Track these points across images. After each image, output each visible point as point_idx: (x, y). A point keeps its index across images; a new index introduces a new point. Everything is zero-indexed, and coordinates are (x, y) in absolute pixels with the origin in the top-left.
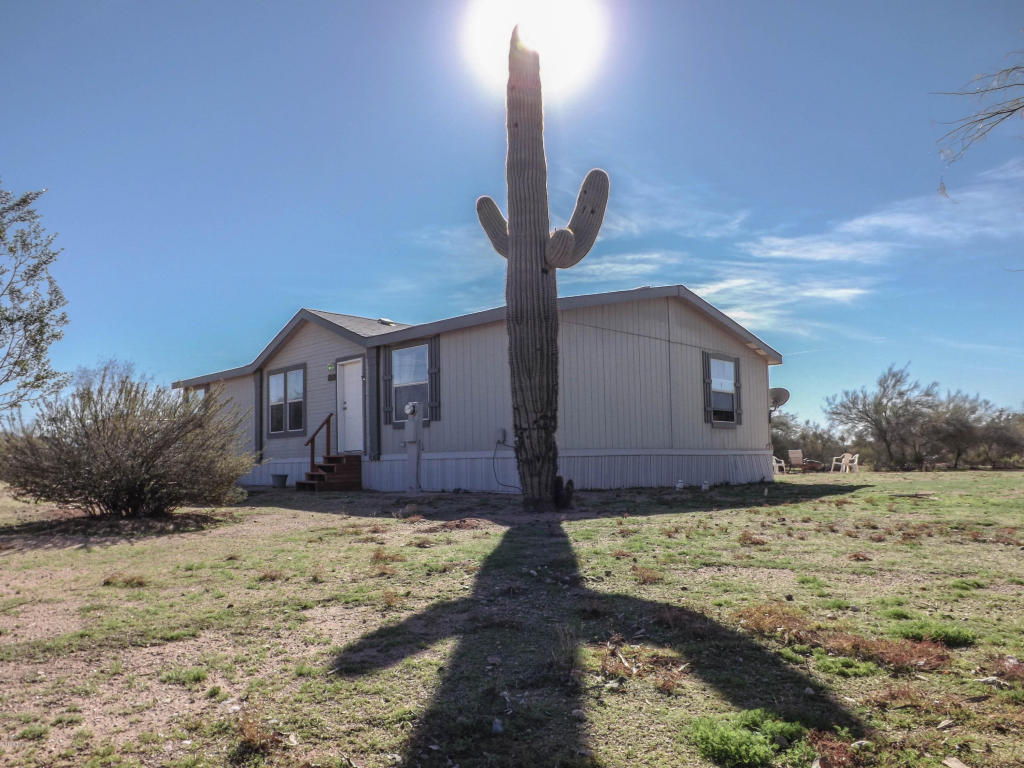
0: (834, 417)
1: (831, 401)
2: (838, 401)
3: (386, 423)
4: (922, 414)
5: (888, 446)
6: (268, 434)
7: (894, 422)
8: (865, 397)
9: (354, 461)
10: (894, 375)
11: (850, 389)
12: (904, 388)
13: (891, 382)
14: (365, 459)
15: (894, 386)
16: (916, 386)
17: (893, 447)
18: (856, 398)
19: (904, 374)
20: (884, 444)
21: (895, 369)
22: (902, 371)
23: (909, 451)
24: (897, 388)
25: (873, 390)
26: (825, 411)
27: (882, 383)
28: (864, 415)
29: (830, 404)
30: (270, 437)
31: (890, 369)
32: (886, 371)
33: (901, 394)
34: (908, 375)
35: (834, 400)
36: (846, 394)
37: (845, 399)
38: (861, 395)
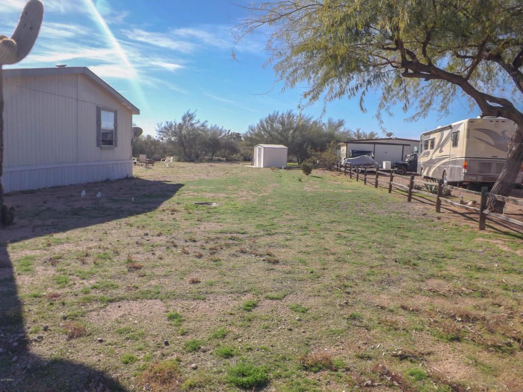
0: (161, 133)
1: (160, 125)
2: (163, 126)
4: (199, 134)
5: (185, 149)
7: (188, 137)
8: (176, 125)
10: (189, 115)
11: (169, 121)
12: (193, 122)
13: (188, 119)
15: (189, 121)
16: (198, 122)
17: (187, 150)
18: (172, 125)
19: (194, 116)
20: (183, 148)
21: (190, 113)
22: (193, 114)
23: (193, 151)
24: (190, 122)
25: (179, 121)
26: (157, 130)
27: (184, 118)
28: (174, 134)
29: (159, 127)
31: (188, 112)
32: (186, 113)
33: (192, 125)
34: (195, 116)
35: (161, 125)
36: (167, 123)
37: (166, 125)
38: (174, 124)
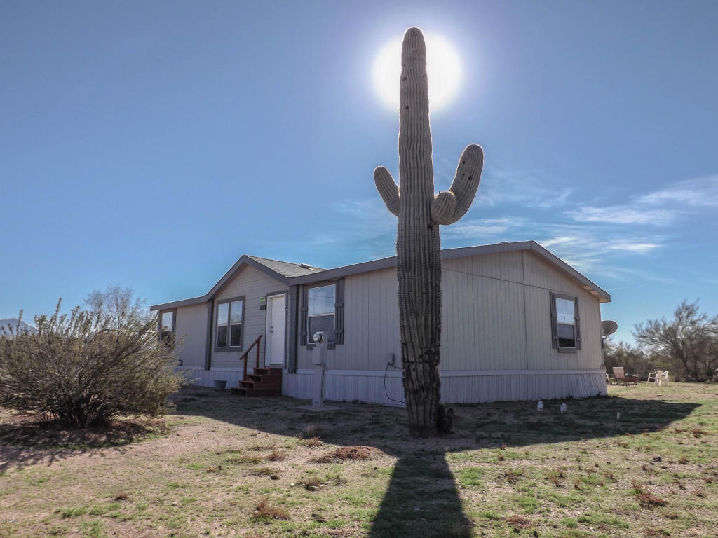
0: (641, 339)
1: (638, 327)
2: (644, 327)
3: (302, 345)
4: (709, 338)
5: (685, 362)
6: (215, 348)
7: (688, 343)
8: (665, 325)
9: (276, 373)
10: (687, 309)
11: (653, 319)
12: (695, 318)
13: (684, 314)
14: (285, 371)
15: (687, 317)
16: (705, 317)
17: (689, 363)
18: (658, 325)
19: (695, 308)
20: (681, 361)
21: (688, 304)
22: (693, 305)
23: (700, 365)
24: (690, 318)
25: (671, 320)
26: (634, 335)
27: (678, 314)
28: (664, 339)
29: (638, 329)
30: (217, 350)
31: (683, 304)
32: (681, 306)
33: (693, 323)
34: (698, 308)
35: (641, 326)
36: (650, 322)
37: (650, 326)
38: (662, 323)
